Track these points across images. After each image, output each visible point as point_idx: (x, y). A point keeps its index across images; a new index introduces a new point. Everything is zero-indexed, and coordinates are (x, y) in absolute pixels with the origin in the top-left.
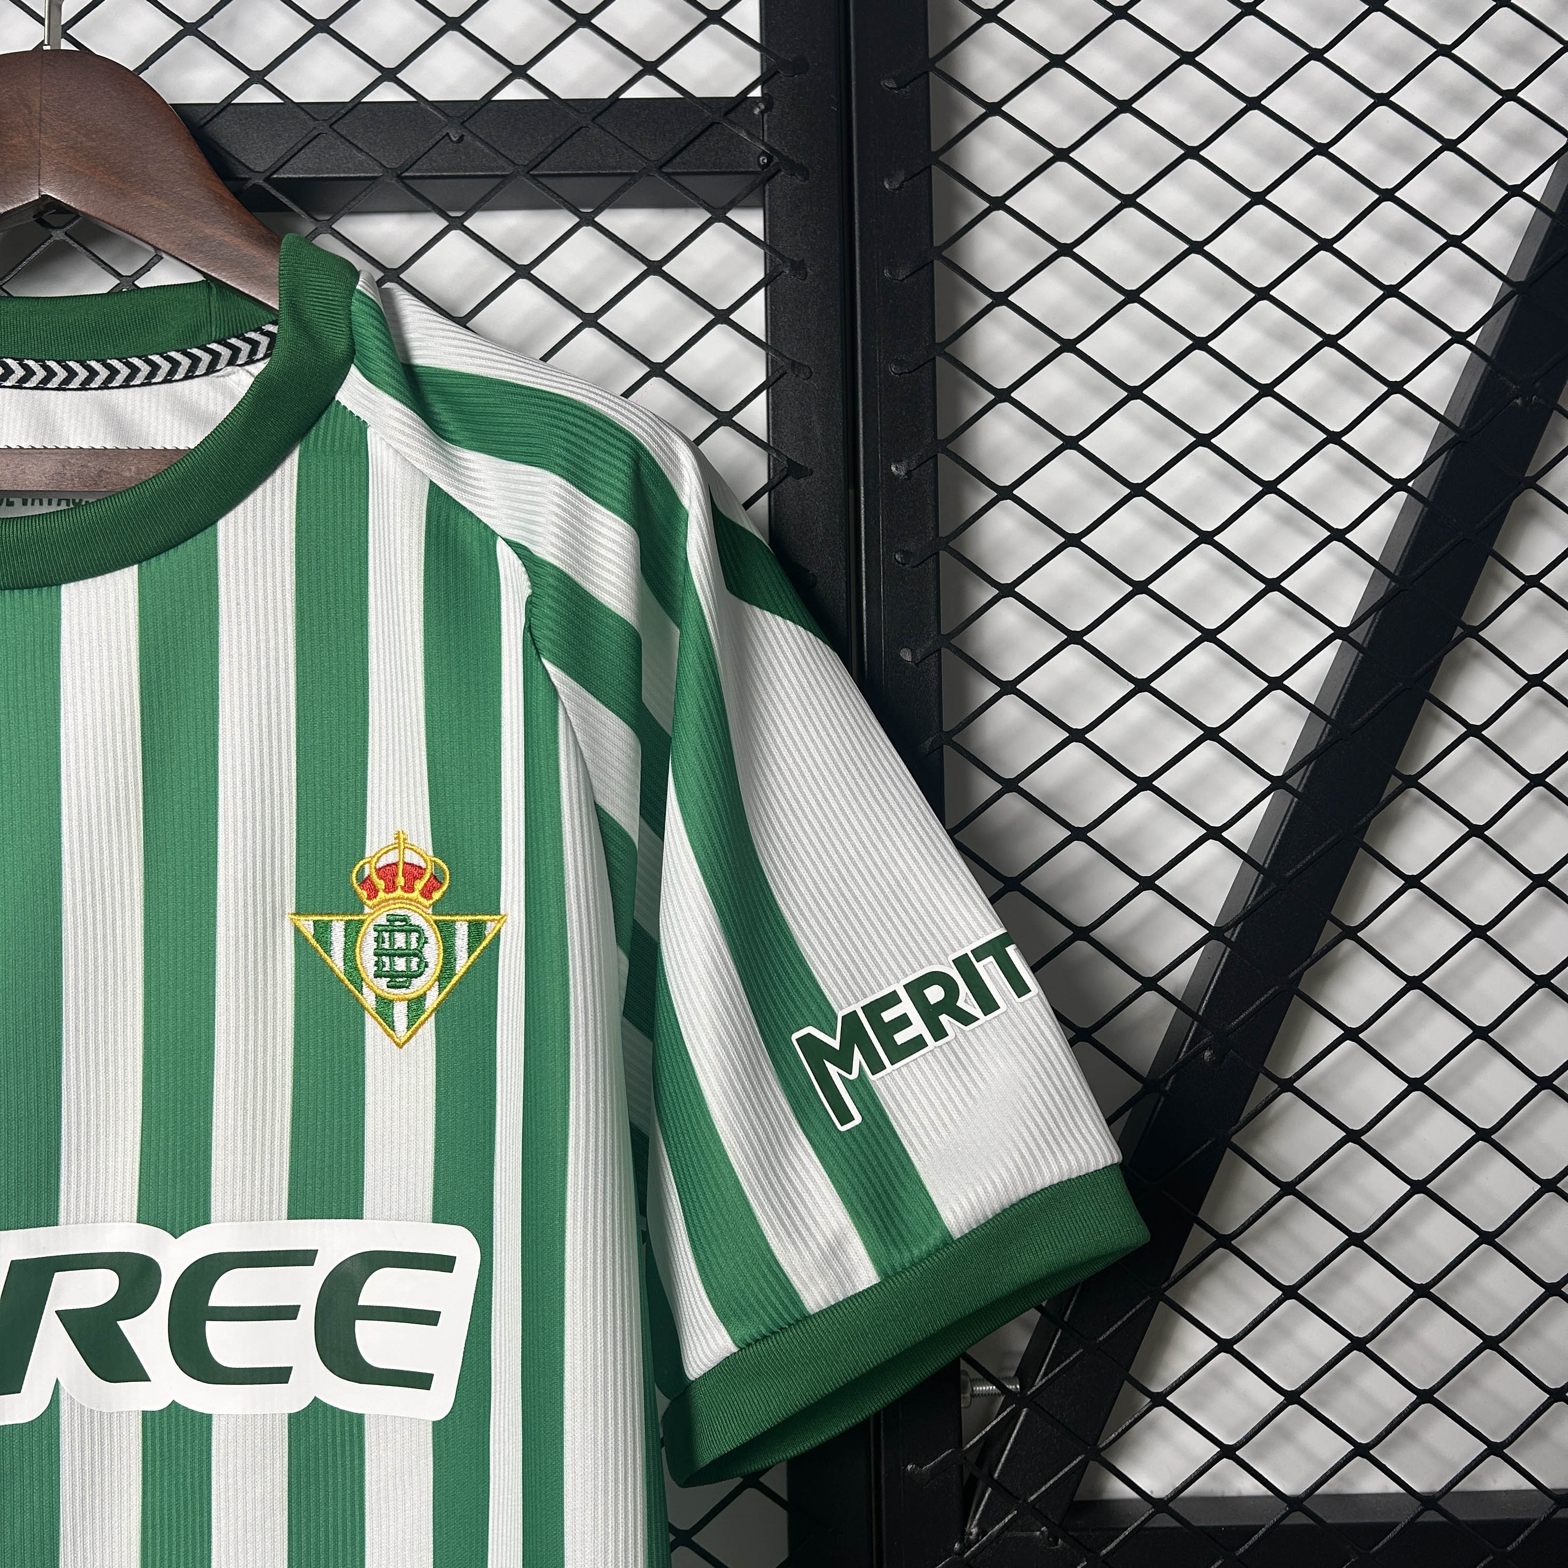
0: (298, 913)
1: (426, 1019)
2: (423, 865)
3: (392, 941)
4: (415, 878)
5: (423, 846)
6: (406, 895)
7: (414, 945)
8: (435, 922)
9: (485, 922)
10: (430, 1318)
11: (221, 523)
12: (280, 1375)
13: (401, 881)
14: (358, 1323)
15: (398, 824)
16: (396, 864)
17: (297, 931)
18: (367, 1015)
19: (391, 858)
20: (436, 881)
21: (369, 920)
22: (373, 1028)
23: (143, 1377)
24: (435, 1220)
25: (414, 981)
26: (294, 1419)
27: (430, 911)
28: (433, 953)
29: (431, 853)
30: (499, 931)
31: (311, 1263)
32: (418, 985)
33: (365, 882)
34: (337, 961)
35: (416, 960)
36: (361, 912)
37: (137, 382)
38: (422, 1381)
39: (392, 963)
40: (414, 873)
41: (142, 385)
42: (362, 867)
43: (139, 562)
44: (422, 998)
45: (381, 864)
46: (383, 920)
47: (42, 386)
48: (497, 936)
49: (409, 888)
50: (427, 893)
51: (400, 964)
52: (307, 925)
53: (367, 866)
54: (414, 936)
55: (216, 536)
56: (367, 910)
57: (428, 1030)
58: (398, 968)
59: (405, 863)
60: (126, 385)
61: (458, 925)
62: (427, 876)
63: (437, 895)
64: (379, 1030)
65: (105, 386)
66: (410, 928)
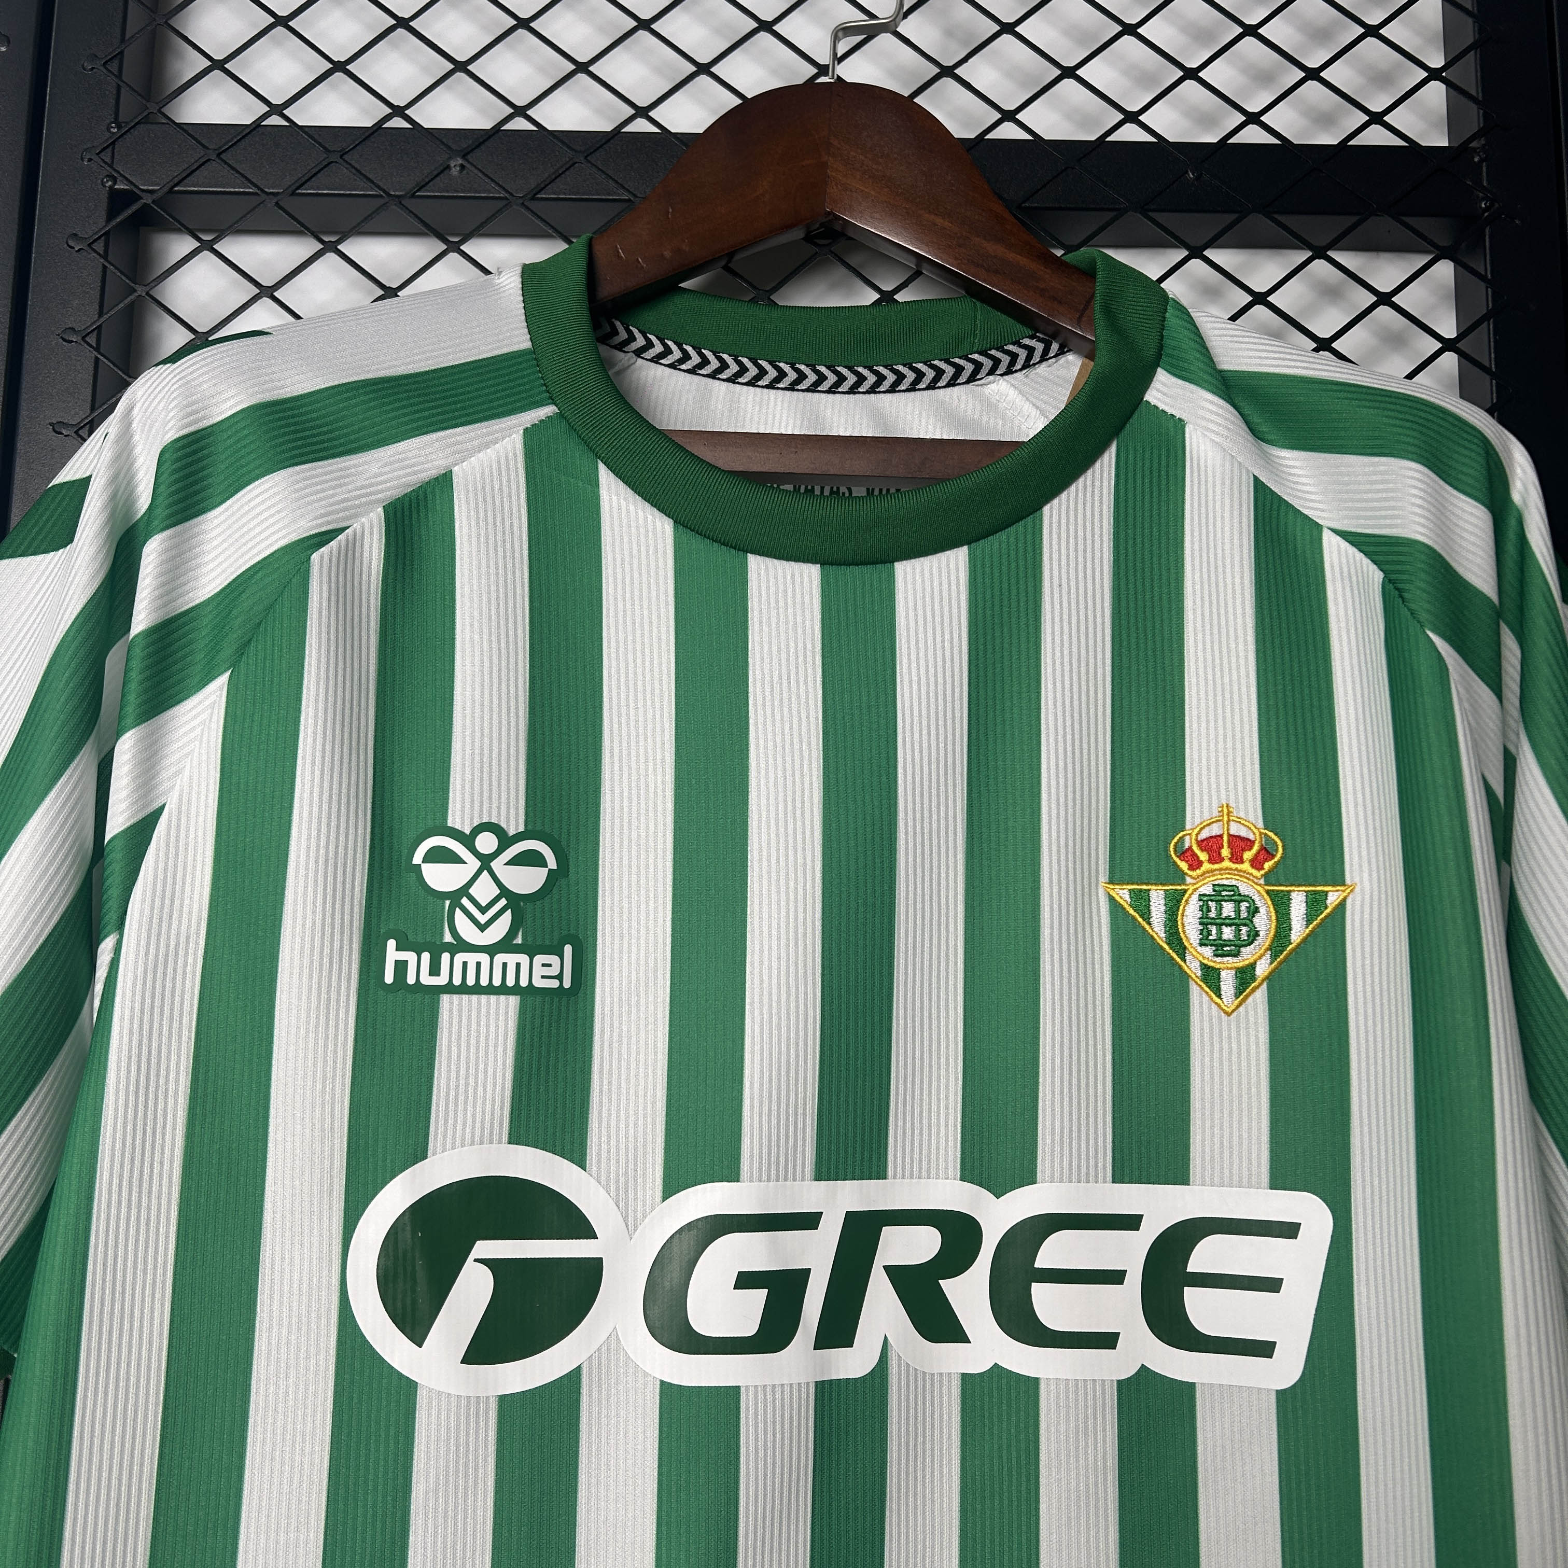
0: (1111, 882)
1: (1257, 987)
2: (1251, 837)
3: (1220, 909)
4: (1243, 850)
5: (1252, 819)
6: (1234, 866)
7: (1244, 915)
8: (1268, 892)
9: (1326, 893)
10: (1272, 1285)
11: (1046, 509)
12: (1107, 1341)
13: (1225, 852)
14: (1187, 1289)
15: (1223, 796)
16: (1221, 836)
17: (1112, 899)
18: (1191, 983)
19: (1215, 830)
20: (1267, 852)
21: (1191, 888)
22: (1198, 996)
23: (962, 1337)
24: (1273, 1186)
25: (1243, 950)
26: (1123, 1386)
27: (1262, 881)
28: (1264, 922)
29: (1260, 824)
30: (1344, 900)
31: (1137, 1228)
32: (1248, 954)
33: (1185, 853)
34: (1158, 928)
35: (1244, 930)
36: (1183, 882)
37: (902, 387)
38: (1264, 1349)
39: (1220, 932)
40: (1239, 844)
41: (907, 390)
42: (1182, 838)
43: (969, 543)
44: (1253, 966)
45: (1204, 835)
46: (1207, 890)
47: (813, 388)
48: (1342, 905)
49: (1237, 858)
50: (1257, 863)
51: (1228, 933)
52: (1123, 894)
53: (1187, 838)
54: (1244, 905)
55: (1041, 520)
56: (1189, 880)
57: (1259, 998)
58: (1225, 937)
59: (1230, 836)
60: (893, 389)
61: (1293, 895)
62: (1256, 847)
63: (1267, 865)
64: (1205, 998)
65: (872, 390)
66: (1237, 897)
